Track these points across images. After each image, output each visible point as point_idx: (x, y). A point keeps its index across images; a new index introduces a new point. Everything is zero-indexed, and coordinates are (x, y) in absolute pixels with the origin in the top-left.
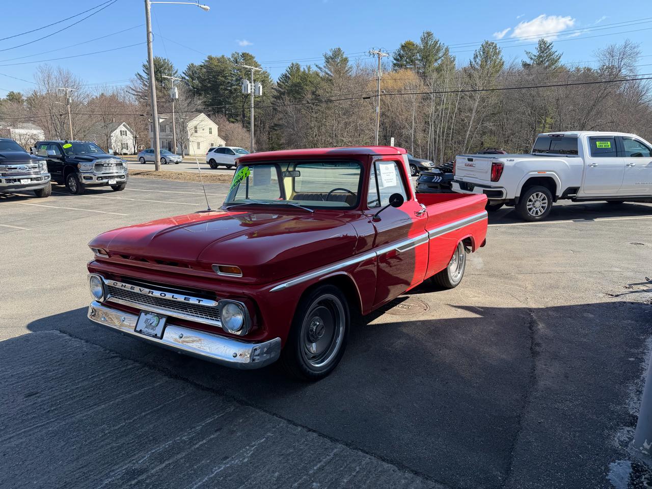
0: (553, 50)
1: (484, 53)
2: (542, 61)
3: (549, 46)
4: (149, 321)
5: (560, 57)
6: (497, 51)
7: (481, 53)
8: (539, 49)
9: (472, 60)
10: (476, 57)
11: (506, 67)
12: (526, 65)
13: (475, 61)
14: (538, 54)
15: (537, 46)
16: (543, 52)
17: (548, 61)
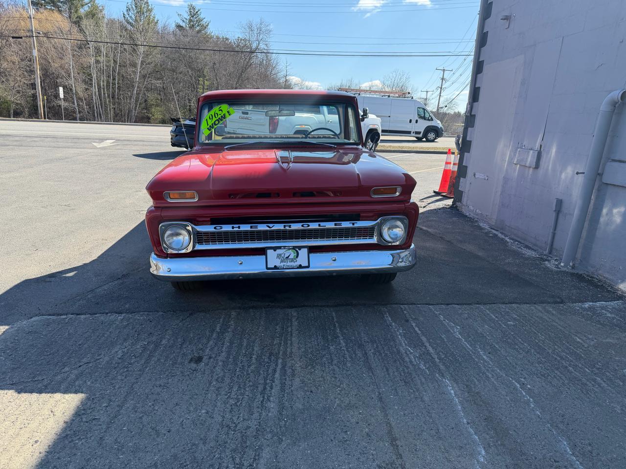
0: (202, 16)
1: (136, 7)
2: (193, 25)
3: (197, 12)
4: (283, 255)
5: (208, 24)
6: (150, 7)
7: (134, 7)
8: (189, 13)
9: (126, 13)
10: (128, 10)
11: (160, 26)
12: (179, 27)
13: (129, 14)
14: (189, 17)
15: (187, 9)
16: (193, 17)
17: (198, 25)
